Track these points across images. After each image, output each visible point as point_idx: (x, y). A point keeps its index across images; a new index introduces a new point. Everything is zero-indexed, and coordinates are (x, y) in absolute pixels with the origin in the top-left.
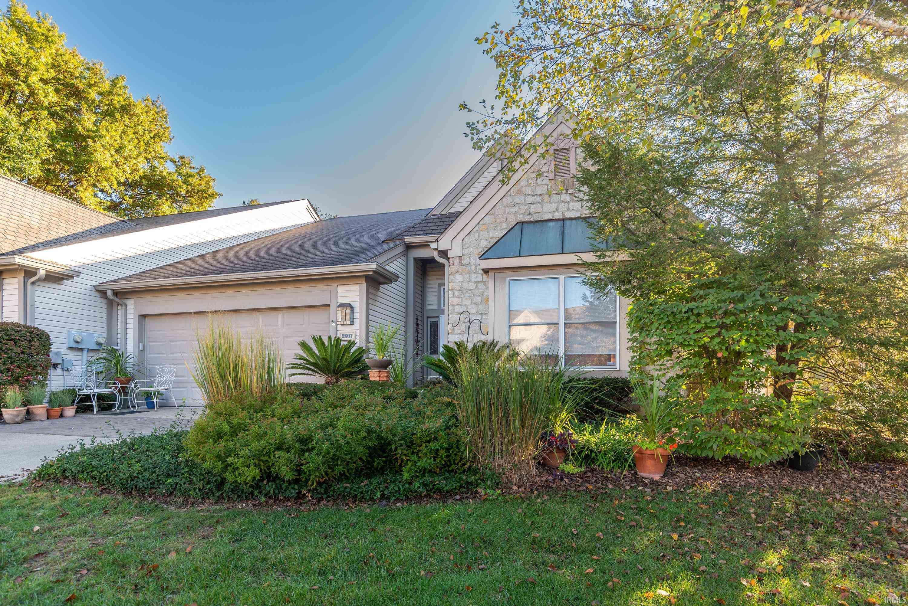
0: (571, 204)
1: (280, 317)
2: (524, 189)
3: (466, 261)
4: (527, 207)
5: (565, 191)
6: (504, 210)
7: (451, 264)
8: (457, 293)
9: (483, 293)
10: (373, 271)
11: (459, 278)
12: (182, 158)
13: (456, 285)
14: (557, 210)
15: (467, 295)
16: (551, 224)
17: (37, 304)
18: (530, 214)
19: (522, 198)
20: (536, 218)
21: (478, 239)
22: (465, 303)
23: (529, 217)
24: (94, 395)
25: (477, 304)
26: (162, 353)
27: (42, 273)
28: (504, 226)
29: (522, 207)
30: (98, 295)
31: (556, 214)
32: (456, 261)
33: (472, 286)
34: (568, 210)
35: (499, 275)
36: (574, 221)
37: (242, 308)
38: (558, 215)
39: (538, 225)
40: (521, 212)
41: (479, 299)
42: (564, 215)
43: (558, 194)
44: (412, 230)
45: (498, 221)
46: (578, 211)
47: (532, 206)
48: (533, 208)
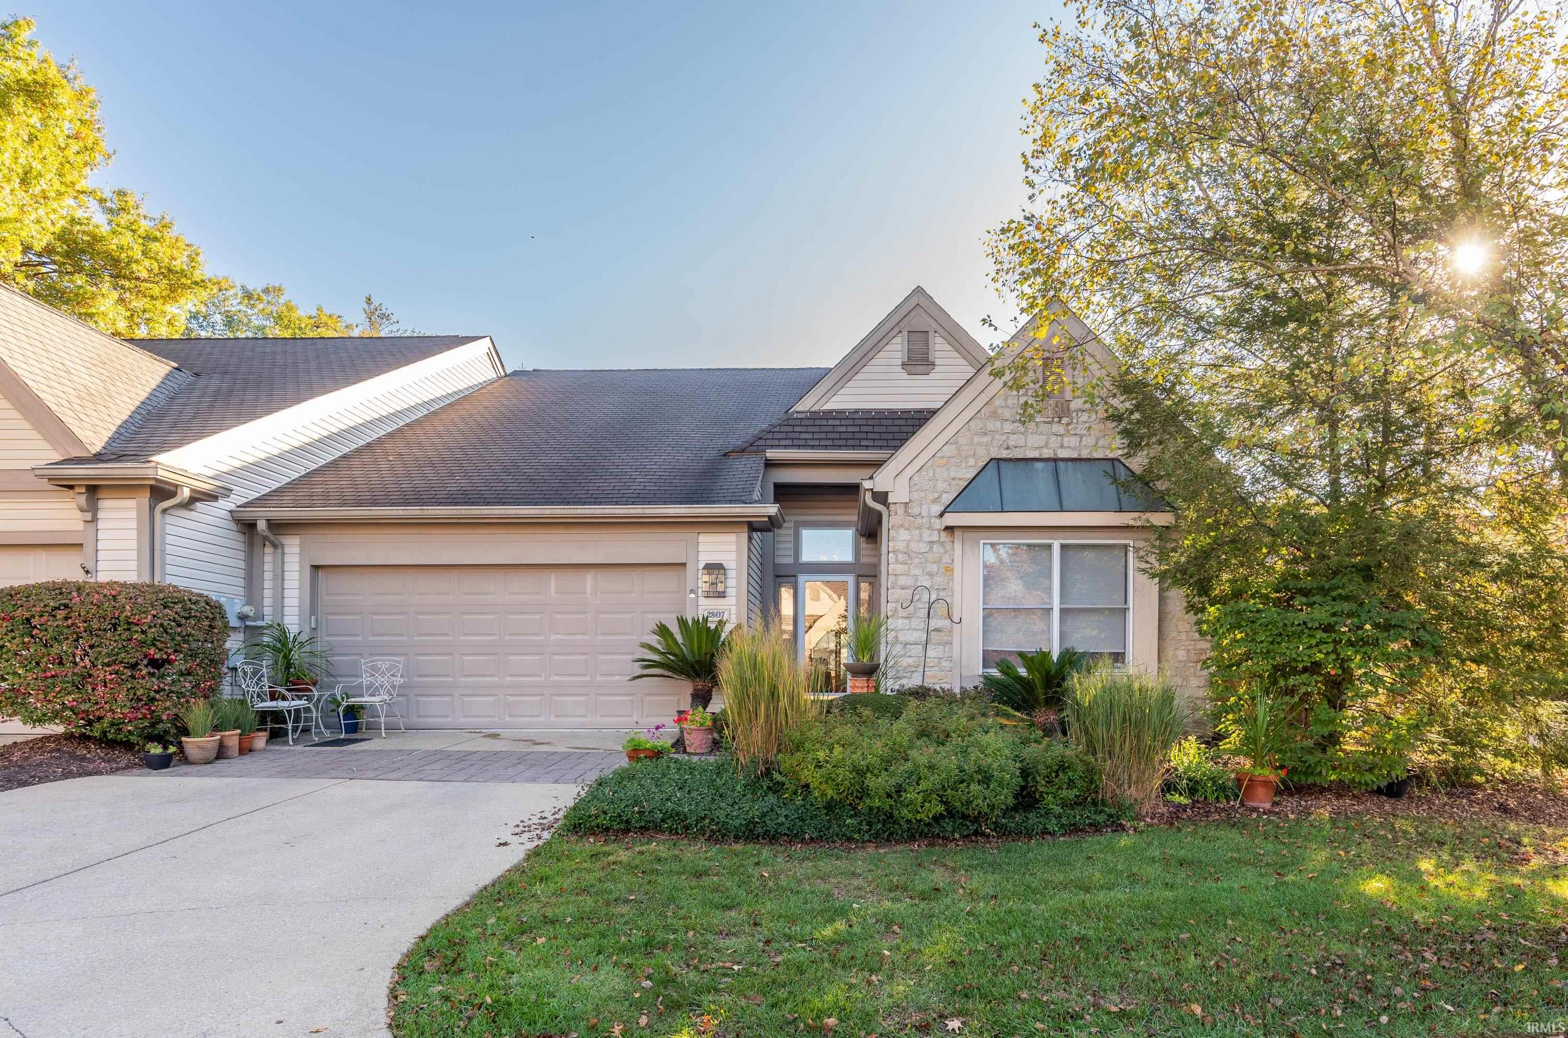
0: (1066, 439)
1: (589, 578)
2: (1000, 411)
3: (915, 511)
4: (1004, 437)
5: (1056, 420)
6: (972, 439)
7: (892, 513)
8: (901, 557)
9: (941, 558)
10: (769, 517)
11: (903, 535)
12: (121, 193)
13: (900, 545)
14: (1046, 445)
15: (917, 561)
16: (1039, 465)
17: (169, 549)
18: (1008, 448)
19: (998, 424)
20: (1018, 454)
21: (934, 479)
22: (912, 573)
23: (1006, 452)
24: (289, 712)
25: (931, 575)
26: (356, 635)
27: (186, 493)
28: (972, 462)
29: (997, 437)
30: (233, 526)
31: (1045, 450)
32: (900, 510)
33: (923, 547)
34: (1062, 446)
35: (969, 535)
36: (1070, 463)
37: (524, 562)
38: (1047, 453)
39: (1021, 465)
40: (995, 443)
41: (934, 568)
42: (1055, 454)
43: (1048, 423)
44: (770, 436)
45: (963, 453)
46: (1074, 449)
47: (1012, 437)
48: (1013, 440)
